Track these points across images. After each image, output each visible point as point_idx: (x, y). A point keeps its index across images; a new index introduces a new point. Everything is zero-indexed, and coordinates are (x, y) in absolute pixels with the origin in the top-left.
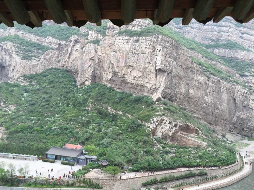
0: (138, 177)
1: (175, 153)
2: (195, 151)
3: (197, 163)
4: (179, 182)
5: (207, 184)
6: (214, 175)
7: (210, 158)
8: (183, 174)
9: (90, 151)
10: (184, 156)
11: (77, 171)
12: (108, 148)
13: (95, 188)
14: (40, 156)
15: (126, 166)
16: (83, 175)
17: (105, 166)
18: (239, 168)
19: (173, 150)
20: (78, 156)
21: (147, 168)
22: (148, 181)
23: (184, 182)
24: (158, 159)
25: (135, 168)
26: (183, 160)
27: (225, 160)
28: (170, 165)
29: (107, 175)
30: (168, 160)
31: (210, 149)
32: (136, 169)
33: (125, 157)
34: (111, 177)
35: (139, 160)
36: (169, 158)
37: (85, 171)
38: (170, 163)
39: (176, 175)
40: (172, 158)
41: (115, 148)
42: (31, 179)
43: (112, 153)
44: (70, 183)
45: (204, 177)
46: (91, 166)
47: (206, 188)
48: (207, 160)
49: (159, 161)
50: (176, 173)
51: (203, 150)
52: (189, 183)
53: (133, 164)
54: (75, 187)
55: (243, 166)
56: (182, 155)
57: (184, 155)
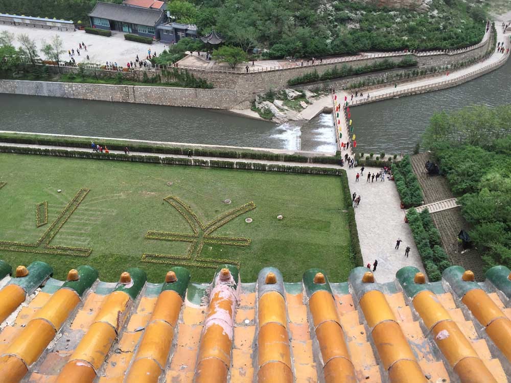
0: (282, 70)
1: (360, 21)
2: (404, 16)
3: (402, 42)
4: (360, 79)
5: (412, 83)
6: (430, 67)
7: (430, 31)
8: (370, 64)
9: (182, 14)
10: (378, 29)
11: (160, 55)
12: (219, 8)
13: (199, 87)
14: (79, 22)
15: (258, 48)
16: (174, 63)
17: (217, 47)
18: (483, 53)
19: (356, 14)
20: (158, 23)
21: (300, 53)
22: (300, 77)
23: (368, 80)
24: (324, 35)
25: (275, 52)
26: (376, 37)
27: (460, 38)
28: (346, 45)
29: (221, 64)
30: (344, 35)
31: (435, 13)
32: (279, 54)
33: (256, 28)
34: (229, 68)
35: (284, 36)
36: (347, 32)
37: (176, 55)
38: (348, 42)
39: (355, 67)
40: (354, 31)
41: (235, 10)
42: (71, 67)
43: (228, 19)
44: (150, 76)
45: (410, 71)
46: (186, 45)
47: (410, 91)
48: (423, 37)
49: (326, 38)
50: (356, 63)
51: (419, 14)
52: (378, 82)
53: (271, 45)
54: (160, 84)
55: (493, 49)
56: (375, 27)
57: (379, 25)
